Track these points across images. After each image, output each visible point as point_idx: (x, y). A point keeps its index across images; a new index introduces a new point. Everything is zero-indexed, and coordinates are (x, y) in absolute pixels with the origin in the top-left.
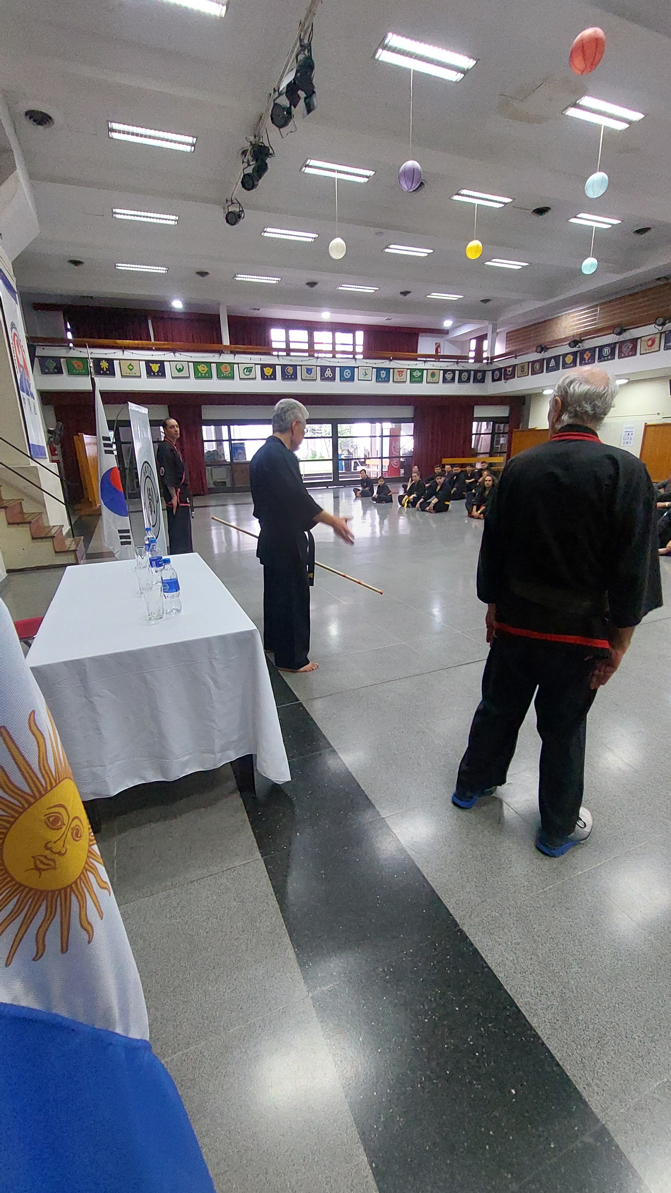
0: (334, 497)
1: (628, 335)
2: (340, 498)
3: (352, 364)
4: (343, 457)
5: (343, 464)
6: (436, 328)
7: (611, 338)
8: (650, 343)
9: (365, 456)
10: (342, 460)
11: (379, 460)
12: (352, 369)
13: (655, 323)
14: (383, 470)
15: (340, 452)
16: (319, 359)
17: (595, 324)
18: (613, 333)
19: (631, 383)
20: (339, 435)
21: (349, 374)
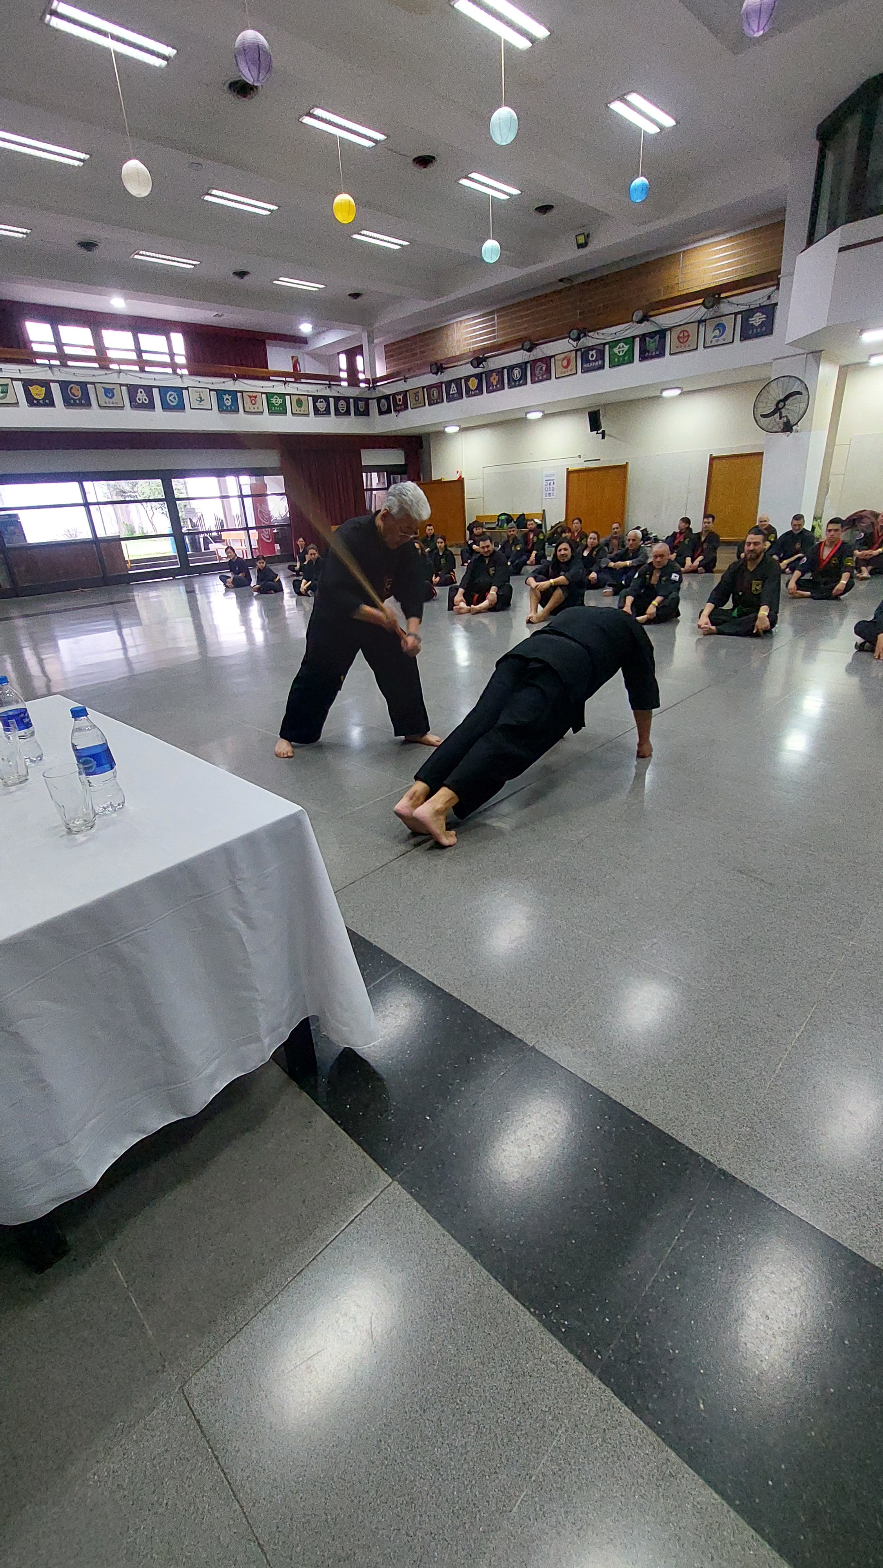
1: (538, 353)
3: (177, 383)
6: (291, 333)
8: (565, 363)
11: (242, 531)
12: (179, 390)
13: (569, 337)
14: (252, 546)
16: (121, 374)
19: (545, 416)
21: (174, 398)
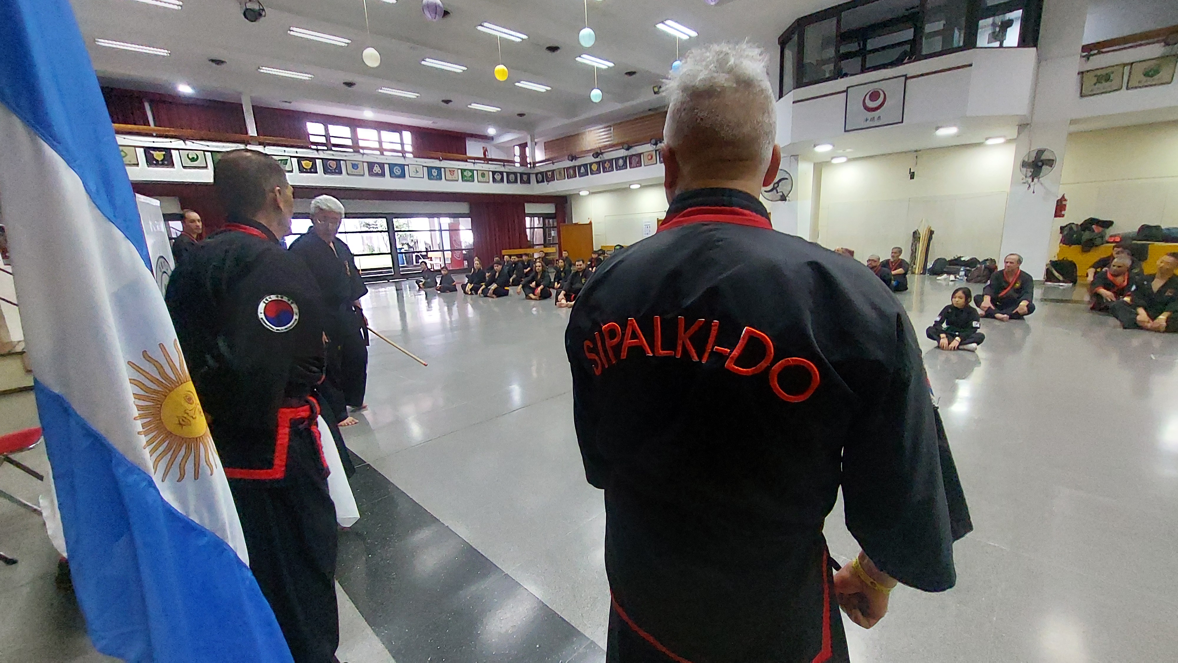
0: (397, 290)
1: (633, 151)
2: (403, 292)
3: (401, 161)
5: (404, 258)
6: (481, 134)
7: (622, 153)
8: (650, 157)
9: (426, 249)
10: (402, 253)
11: (440, 252)
12: (402, 166)
13: (650, 142)
16: (365, 156)
17: (611, 141)
18: (623, 148)
19: (643, 187)
20: (396, 229)
21: (398, 171)
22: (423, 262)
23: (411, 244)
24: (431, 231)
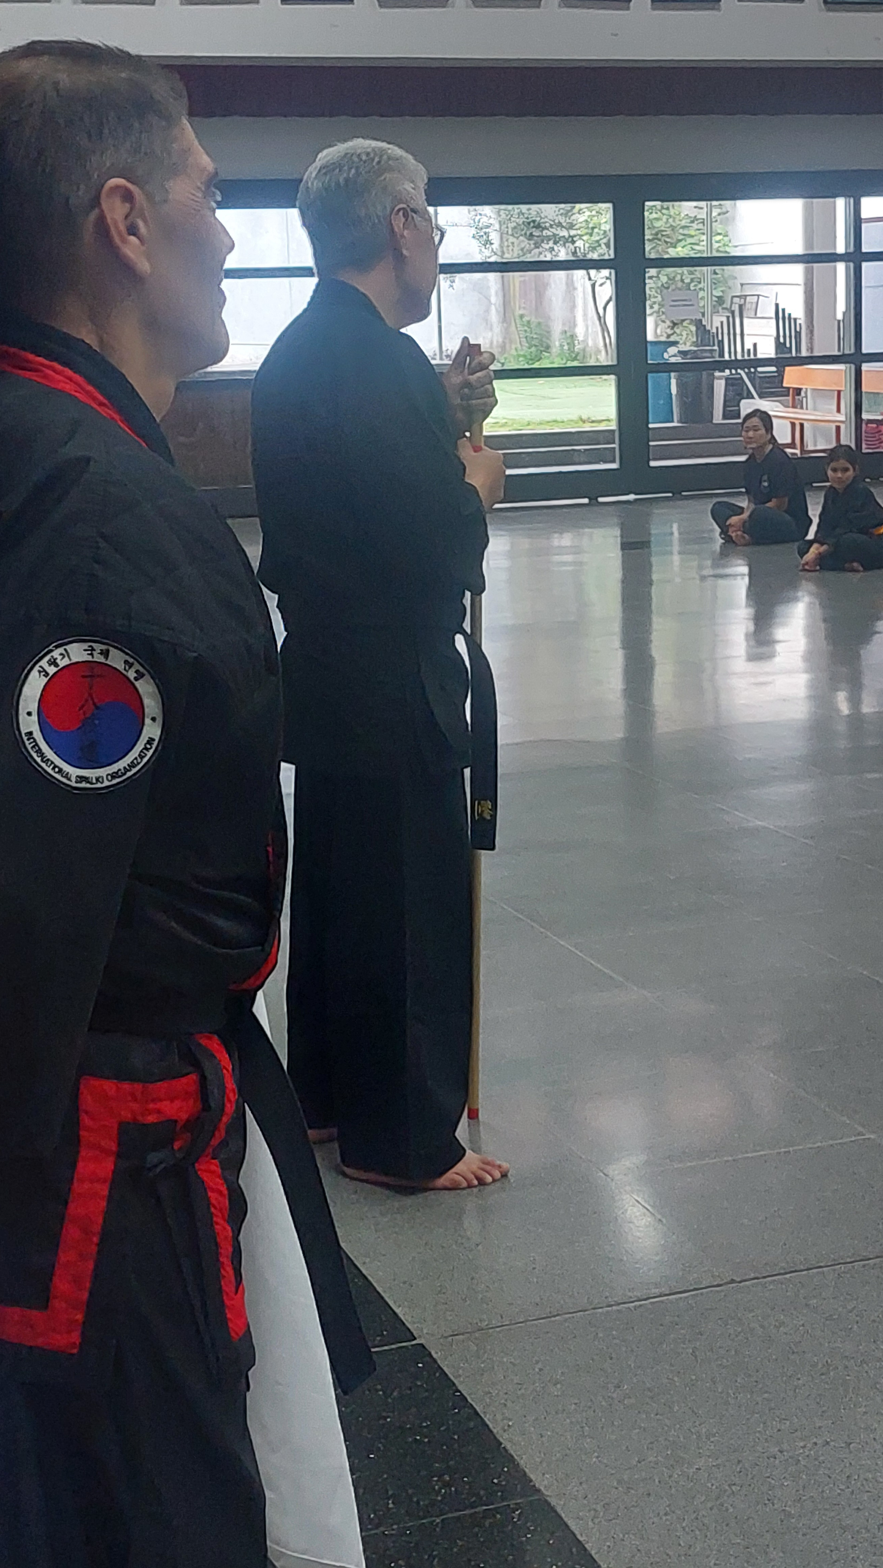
0: (625, 546)
2: (654, 548)
4: (671, 355)
5: (674, 390)
9: (780, 346)
10: (669, 368)
11: (842, 367)
14: (865, 416)
15: (653, 330)
20: (651, 251)
22: (756, 413)
23: (716, 322)
24: (808, 259)
